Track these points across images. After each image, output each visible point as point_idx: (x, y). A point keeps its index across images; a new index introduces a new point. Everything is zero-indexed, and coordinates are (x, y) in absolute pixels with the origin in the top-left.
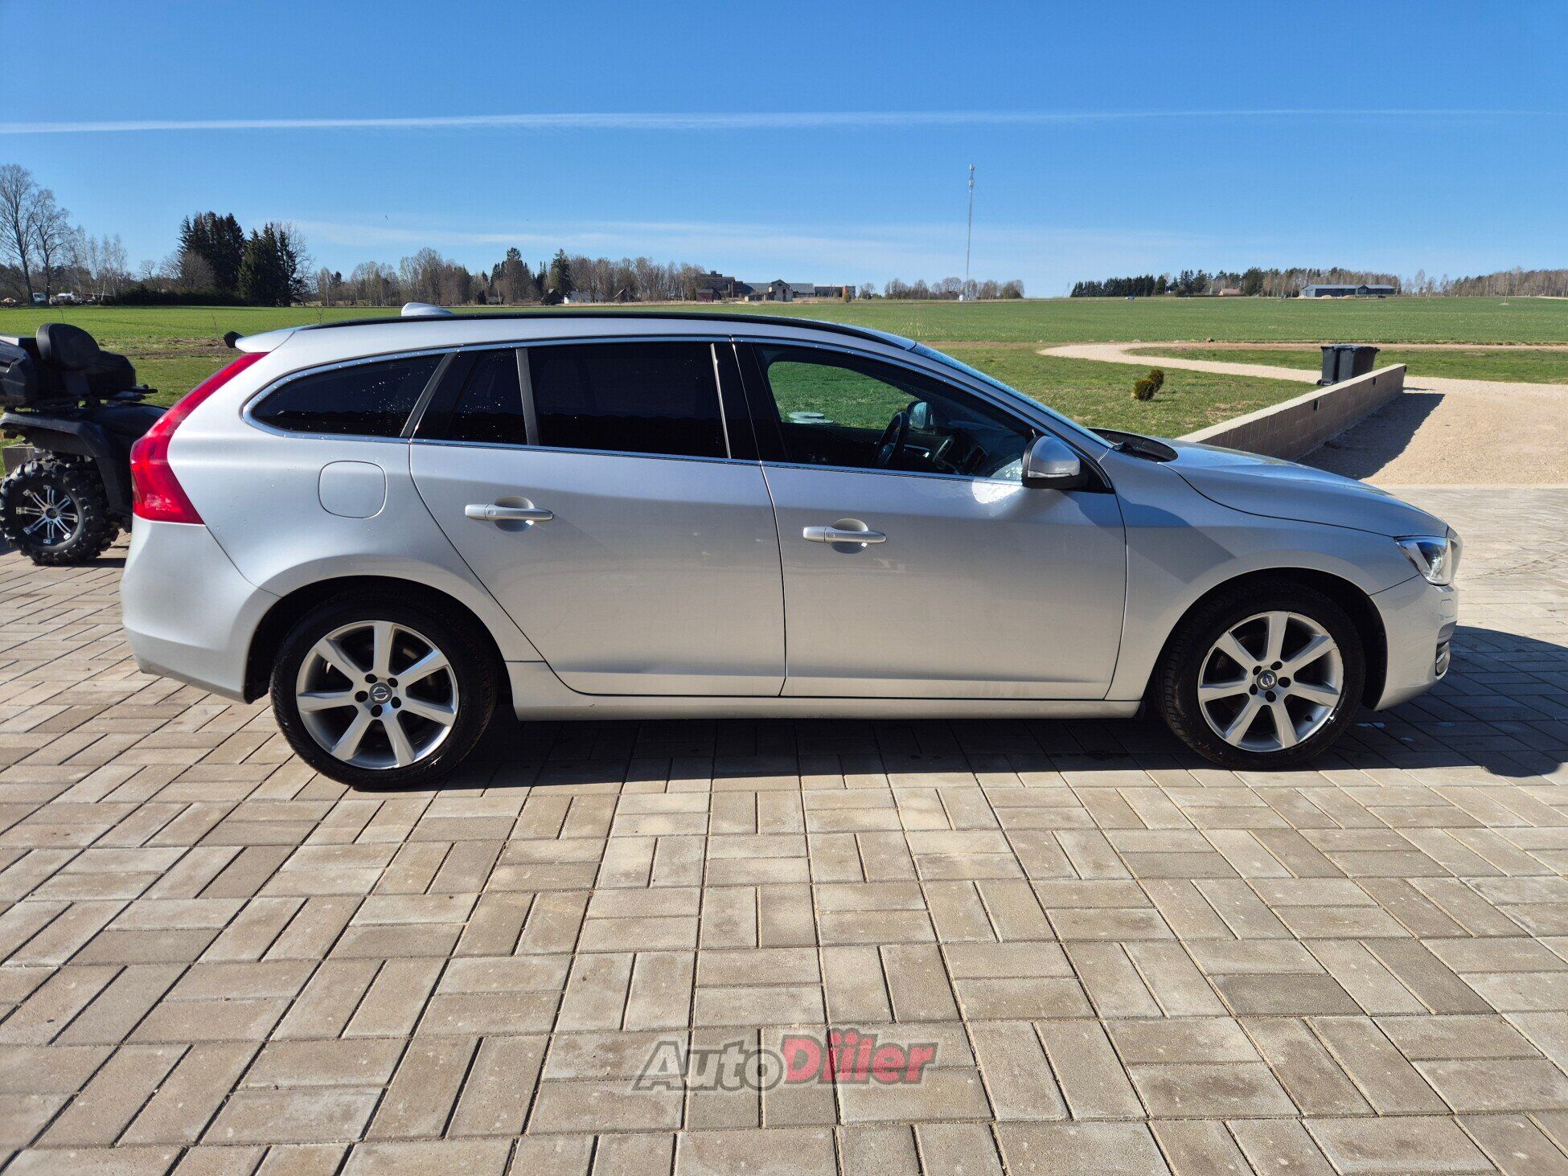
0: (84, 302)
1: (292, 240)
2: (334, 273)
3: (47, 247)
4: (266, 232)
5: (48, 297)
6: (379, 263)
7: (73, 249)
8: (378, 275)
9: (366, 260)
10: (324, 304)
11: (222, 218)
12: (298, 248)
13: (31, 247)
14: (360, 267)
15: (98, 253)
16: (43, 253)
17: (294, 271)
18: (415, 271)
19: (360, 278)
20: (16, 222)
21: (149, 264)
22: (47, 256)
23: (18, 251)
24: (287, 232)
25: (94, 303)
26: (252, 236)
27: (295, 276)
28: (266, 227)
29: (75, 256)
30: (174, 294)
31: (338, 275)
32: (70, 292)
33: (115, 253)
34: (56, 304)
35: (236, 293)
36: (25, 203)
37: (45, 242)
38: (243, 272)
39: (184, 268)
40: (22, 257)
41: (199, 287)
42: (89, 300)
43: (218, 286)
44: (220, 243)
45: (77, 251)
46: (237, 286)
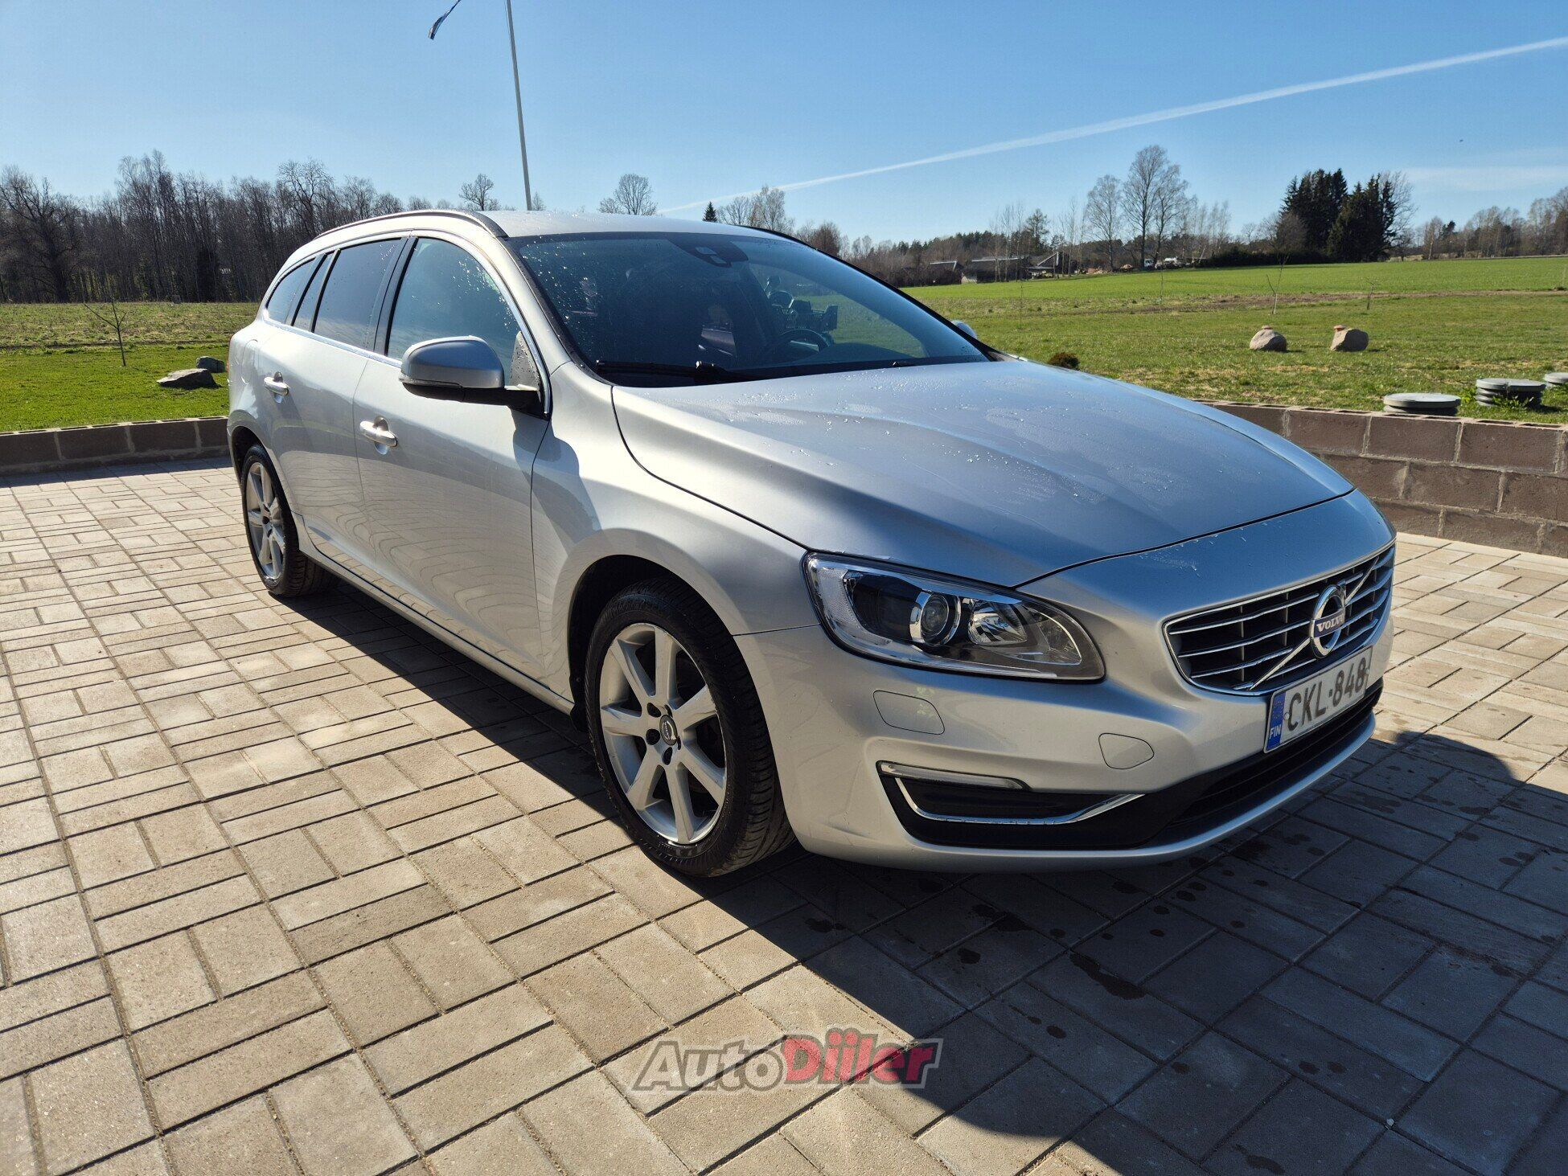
0: (1184, 266)
1: (1397, 191)
2: (1447, 222)
3: (1164, 217)
4: (1370, 184)
5: (1155, 262)
6: (1502, 208)
7: (1185, 218)
8: (1498, 222)
9: (1486, 206)
10: (1424, 258)
11: (1329, 175)
12: (1402, 198)
13: (1152, 218)
14: (1480, 215)
15: (1206, 220)
16: (1160, 223)
17: (1391, 223)
18: (1548, 216)
19: (1475, 227)
20: (1145, 197)
21: (1250, 227)
22: (1163, 225)
23: (1141, 223)
24: (1394, 182)
25: (1191, 266)
26: (1355, 190)
27: (1389, 229)
28: (1372, 180)
29: (1185, 224)
30: (1263, 255)
31: (1452, 224)
32: (1174, 257)
33: (1220, 219)
34: (1160, 268)
35: (1322, 251)
36: (1156, 179)
37: (1163, 213)
38: (1336, 228)
39: (1279, 228)
40: (1144, 228)
41: (1288, 247)
42: (1188, 264)
43: (1306, 244)
44: (1320, 200)
45: (1188, 219)
46: (1326, 243)
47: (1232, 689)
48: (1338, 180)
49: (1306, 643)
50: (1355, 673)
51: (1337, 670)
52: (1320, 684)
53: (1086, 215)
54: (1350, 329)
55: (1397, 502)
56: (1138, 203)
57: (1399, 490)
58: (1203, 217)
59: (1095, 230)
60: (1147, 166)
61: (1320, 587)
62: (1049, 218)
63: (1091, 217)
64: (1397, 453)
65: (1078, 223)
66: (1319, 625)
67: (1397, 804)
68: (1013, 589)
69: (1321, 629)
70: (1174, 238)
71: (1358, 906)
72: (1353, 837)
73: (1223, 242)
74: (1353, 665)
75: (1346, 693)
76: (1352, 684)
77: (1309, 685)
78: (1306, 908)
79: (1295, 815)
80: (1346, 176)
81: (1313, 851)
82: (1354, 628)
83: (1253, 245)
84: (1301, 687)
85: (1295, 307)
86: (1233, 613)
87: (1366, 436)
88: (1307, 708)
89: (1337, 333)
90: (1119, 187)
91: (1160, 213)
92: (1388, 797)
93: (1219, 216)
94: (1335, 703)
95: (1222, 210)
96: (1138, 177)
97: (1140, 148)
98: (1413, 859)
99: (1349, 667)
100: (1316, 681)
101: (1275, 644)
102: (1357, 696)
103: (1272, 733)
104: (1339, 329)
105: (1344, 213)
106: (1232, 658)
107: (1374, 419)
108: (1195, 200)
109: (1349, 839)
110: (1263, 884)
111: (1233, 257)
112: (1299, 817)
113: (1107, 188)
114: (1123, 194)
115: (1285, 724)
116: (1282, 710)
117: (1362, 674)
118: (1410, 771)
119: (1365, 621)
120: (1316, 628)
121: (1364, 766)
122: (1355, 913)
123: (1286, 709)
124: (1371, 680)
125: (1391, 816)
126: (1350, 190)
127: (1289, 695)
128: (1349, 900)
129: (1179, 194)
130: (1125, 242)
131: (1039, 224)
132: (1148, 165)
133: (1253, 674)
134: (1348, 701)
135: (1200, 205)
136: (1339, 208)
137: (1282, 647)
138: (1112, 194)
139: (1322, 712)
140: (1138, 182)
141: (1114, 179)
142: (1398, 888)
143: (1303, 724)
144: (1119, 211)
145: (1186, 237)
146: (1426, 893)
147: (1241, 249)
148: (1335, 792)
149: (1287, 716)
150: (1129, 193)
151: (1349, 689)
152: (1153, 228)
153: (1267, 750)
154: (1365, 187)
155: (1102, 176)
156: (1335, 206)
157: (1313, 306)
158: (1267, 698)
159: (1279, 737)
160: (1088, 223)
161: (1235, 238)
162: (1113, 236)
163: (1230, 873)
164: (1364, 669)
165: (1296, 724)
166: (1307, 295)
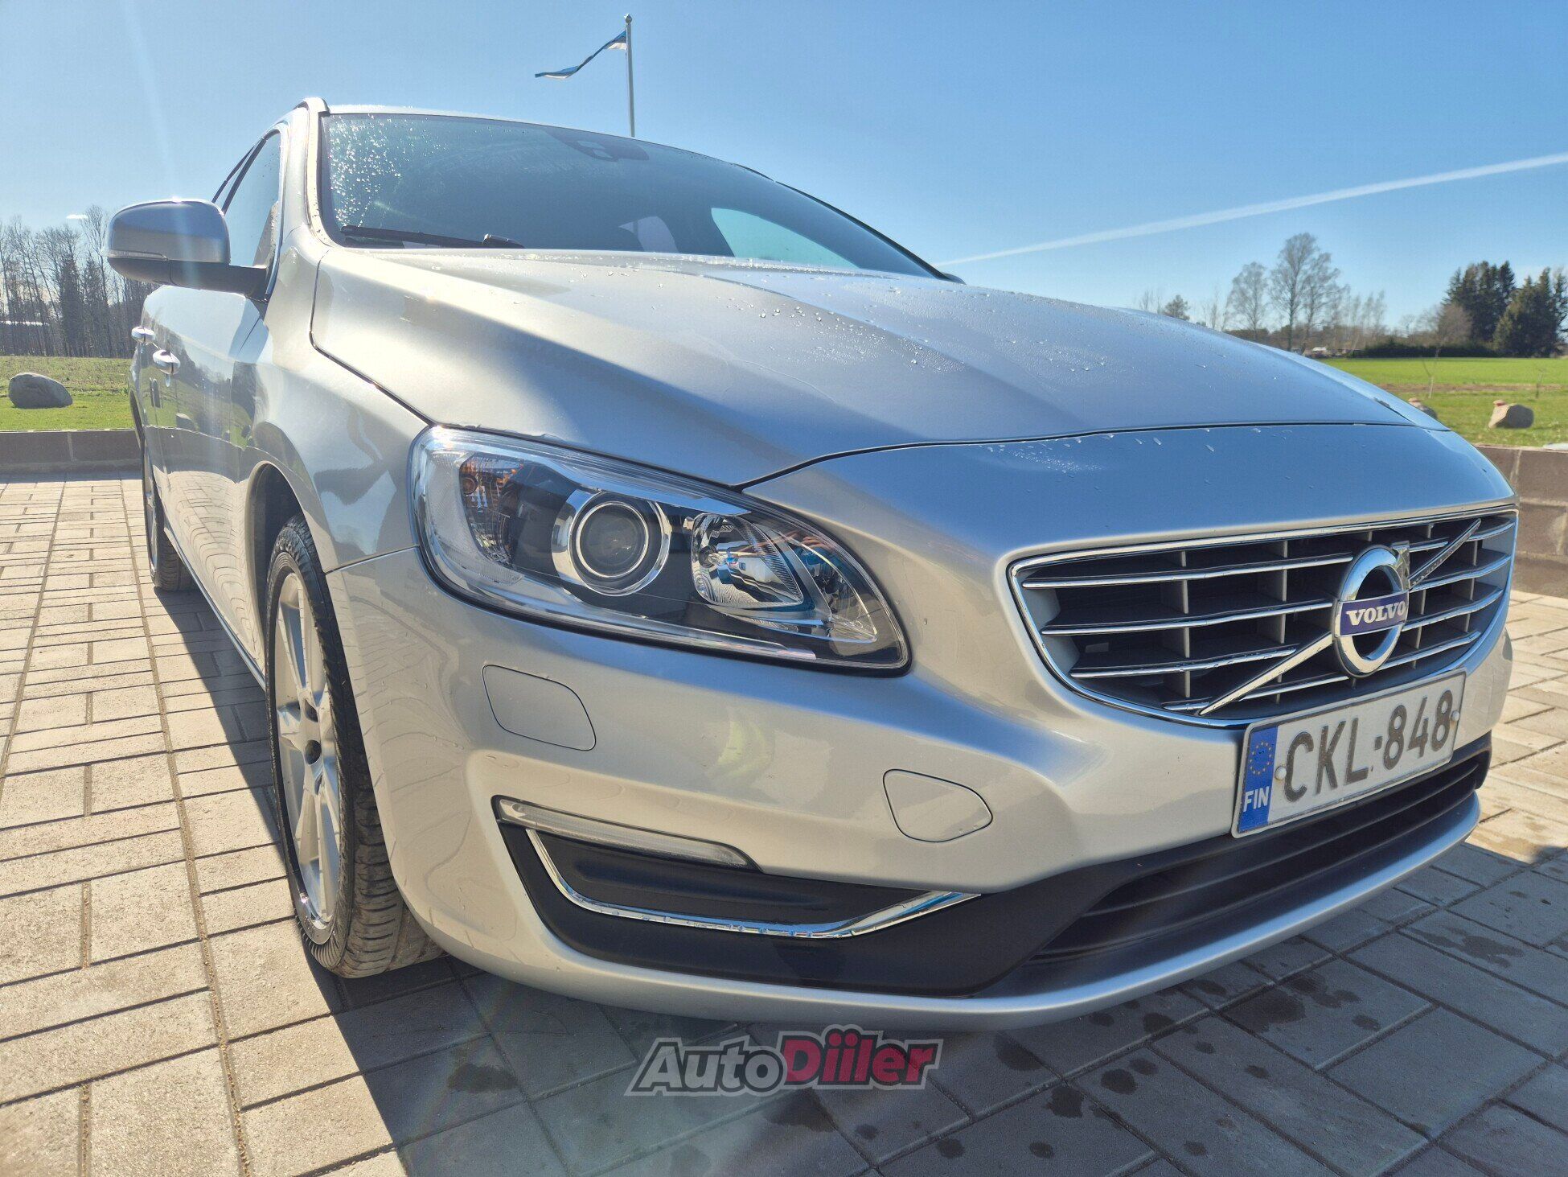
0: (1334, 356)
3: (1314, 306)
4: (1542, 278)
7: (1336, 307)
11: (1495, 267)
13: (1301, 306)
15: (1359, 310)
16: (1309, 312)
17: (1563, 318)
20: (1294, 285)
21: (1409, 318)
22: (1312, 314)
23: (1289, 311)
25: (1342, 357)
26: (1525, 283)
27: (1562, 324)
28: (1543, 273)
29: (1337, 314)
32: (1324, 346)
33: (1375, 309)
35: (1488, 345)
36: (1306, 267)
37: (1313, 301)
38: (1504, 323)
39: (1441, 320)
40: (1291, 316)
41: (1450, 339)
42: (1338, 354)
43: (1471, 337)
44: (1486, 293)
45: (1340, 308)
46: (1492, 337)
47: (1162, 708)
48: (1505, 273)
49: (1324, 643)
50: (1430, 714)
51: (1393, 702)
52: (1355, 722)
53: (1229, 301)
54: (1512, 405)
55: (1555, 559)
56: (1286, 291)
57: (1557, 543)
58: (1356, 306)
59: (1239, 317)
60: (1297, 254)
61: (1353, 543)
62: (1189, 304)
63: (1235, 303)
64: (1553, 496)
65: (1221, 309)
66: (1352, 614)
67: (1512, 951)
68: (738, 489)
69: (1355, 622)
70: (1325, 328)
71: (1422, 1131)
72: (1437, 1003)
73: (1378, 332)
74: (1424, 700)
75: (1411, 746)
76: (1425, 734)
77: (1331, 720)
78: (1331, 1128)
79: (1344, 956)
80: (1514, 268)
81: (1365, 1022)
82: (1432, 635)
83: (1411, 337)
84: (1314, 722)
85: (1454, 395)
86: (1165, 561)
87: (1515, 474)
88: (1326, 762)
89: (1497, 409)
90: (1266, 275)
91: (1309, 301)
92: (1504, 941)
93: (1375, 306)
94: (1390, 763)
95: (1378, 300)
96: (1286, 265)
97: (1290, 236)
98: (1536, 1051)
99: (1419, 701)
100: (1347, 715)
101: (1258, 635)
102: (1433, 759)
103: (1248, 801)
104: (1499, 405)
105: (1513, 306)
106: (1163, 647)
107: (1524, 453)
108: (1347, 288)
109: (1428, 1005)
110: (1259, 1072)
111: (1390, 349)
112: (1352, 962)
113: (1252, 277)
114: (1270, 283)
115: (1278, 788)
116: (1272, 761)
117: (1445, 719)
118: (1545, 902)
119: (1454, 629)
120: (1345, 619)
121: (1472, 888)
122: (1418, 1146)
123: (1280, 758)
124: (1464, 737)
125: (1504, 972)
126: (1519, 282)
127: (1286, 734)
128: (1411, 1121)
129: (1330, 282)
130: (1271, 331)
131: (1179, 311)
132: (1298, 251)
133: (1210, 685)
134: (1415, 764)
135: (1354, 294)
136: (1506, 301)
137: (1271, 642)
138: (1257, 282)
139: (1362, 774)
140: (1287, 270)
141: (1260, 267)
142: (1502, 1102)
143: (1318, 790)
144: (1265, 298)
145: (1338, 327)
146: (1554, 1120)
147: (1398, 341)
148: (1415, 926)
149: (1283, 773)
150: (1276, 281)
151: (1418, 742)
152: (1302, 317)
153: (1239, 830)
154: (1536, 280)
155: (1249, 263)
156: (1502, 300)
157: (1476, 395)
158: (1237, 734)
159: (1265, 809)
160: (1231, 309)
161: (1392, 330)
162: (1258, 323)
163: (1207, 1049)
164: (1449, 710)
165: (1303, 790)
166: (1470, 385)
